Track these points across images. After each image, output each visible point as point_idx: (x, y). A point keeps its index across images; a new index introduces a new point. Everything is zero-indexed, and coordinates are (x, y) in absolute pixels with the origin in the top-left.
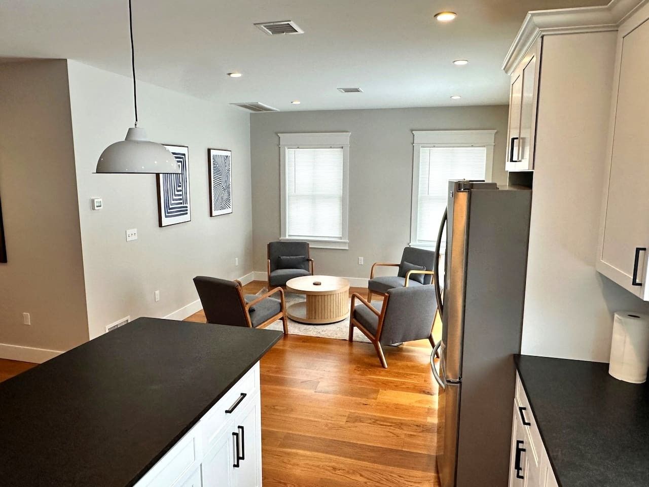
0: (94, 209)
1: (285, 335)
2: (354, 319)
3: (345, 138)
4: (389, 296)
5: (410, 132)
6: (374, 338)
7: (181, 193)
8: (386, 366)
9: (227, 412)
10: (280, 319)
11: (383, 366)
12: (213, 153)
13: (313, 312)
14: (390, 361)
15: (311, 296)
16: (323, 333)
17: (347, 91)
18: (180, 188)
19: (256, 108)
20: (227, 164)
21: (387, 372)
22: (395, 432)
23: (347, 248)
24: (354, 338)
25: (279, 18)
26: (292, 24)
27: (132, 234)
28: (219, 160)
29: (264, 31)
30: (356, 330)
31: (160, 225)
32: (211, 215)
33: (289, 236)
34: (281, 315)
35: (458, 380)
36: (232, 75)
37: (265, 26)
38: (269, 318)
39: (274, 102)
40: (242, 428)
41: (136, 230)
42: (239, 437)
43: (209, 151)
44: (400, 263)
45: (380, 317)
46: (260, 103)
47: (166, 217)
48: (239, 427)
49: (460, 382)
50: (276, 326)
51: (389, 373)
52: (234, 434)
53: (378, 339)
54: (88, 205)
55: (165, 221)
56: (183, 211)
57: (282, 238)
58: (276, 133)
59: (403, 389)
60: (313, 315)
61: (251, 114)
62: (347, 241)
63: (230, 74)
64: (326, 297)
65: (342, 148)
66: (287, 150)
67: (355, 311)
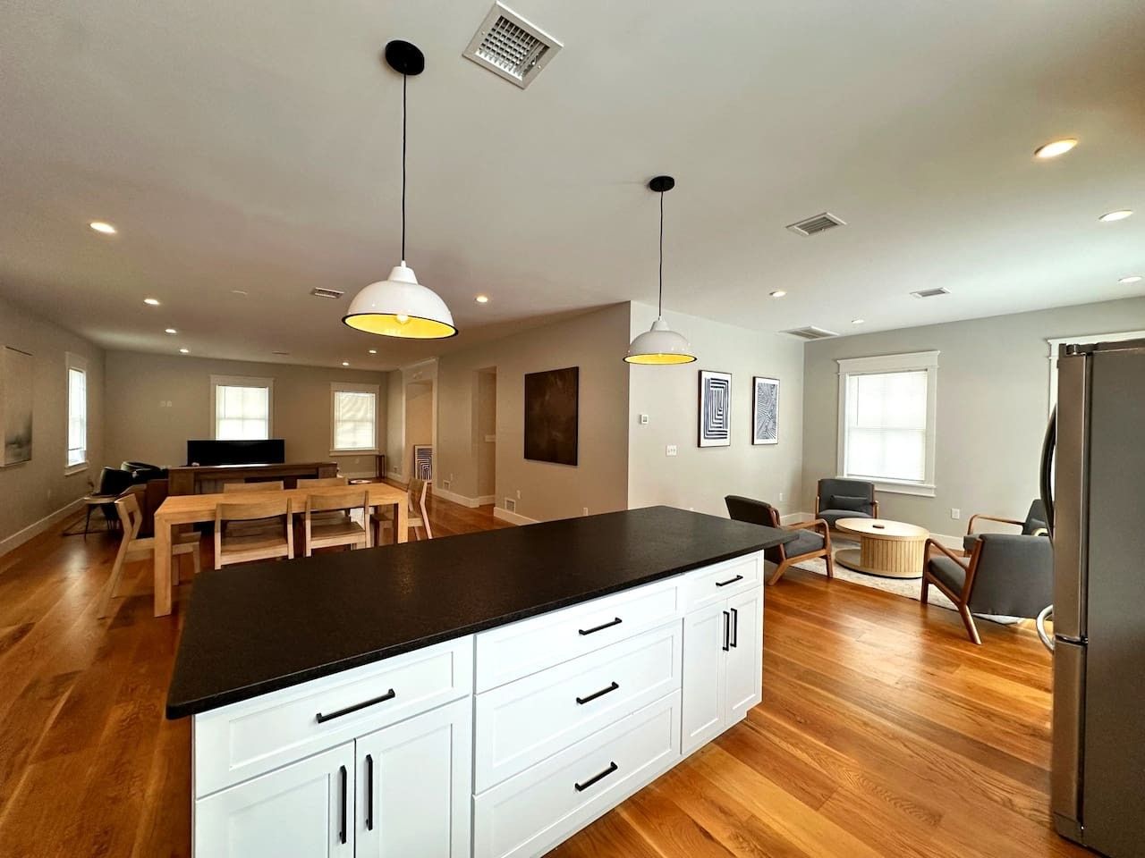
0: (640, 422)
1: (829, 577)
2: (929, 574)
3: (932, 358)
4: (983, 543)
5: (1044, 343)
6: (959, 600)
7: (721, 417)
8: (979, 642)
9: (717, 584)
10: (822, 557)
11: (973, 640)
12: (758, 380)
13: (870, 558)
14: (986, 638)
15: (866, 539)
16: (883, 586)
17: (925, 294)
18: (721, 413)
19: (809, 334)
20: (774, 393)
21: (980, 649)
22: (976, 718)
23: (933, 495)
24: (930, 599)
25: (813, 213)
26: (830, 215)
27: (672, 449)
28: (765, 388)
29: (799, 233)
30: (933, 589)
31: (699, 445)
32: (753, 443)
33: (848, 475)
34: (823, 553)
35: (1078, 638)
36: (774, 295)
37: (799, 227)
38: (807, 552)
39: (833, 324)
40: (736, 611)
41: (675, 447)
42: (731, 617)
43: (754, 378)
44: (1024, 521)
45: (968, 571)
46: (813, 328)
47: (705, 438)
48: (732, 609)
49: (1082, 643)
50: (815, 565)
51: (981, 651)
52: (725, 613)
53: (966, 602)
54: (637, 419)
55: (704, 442)
56: (723, 435)
57: (839, 477)
58: (835, 360)
59: (1006, 676)
60: (870, 562)
61: (806, 343)
62: (933, 486)
63: (772, 294)
64: (890, 542)
65: (926, 370)
66: (848, 377)
67: (931, 562)
